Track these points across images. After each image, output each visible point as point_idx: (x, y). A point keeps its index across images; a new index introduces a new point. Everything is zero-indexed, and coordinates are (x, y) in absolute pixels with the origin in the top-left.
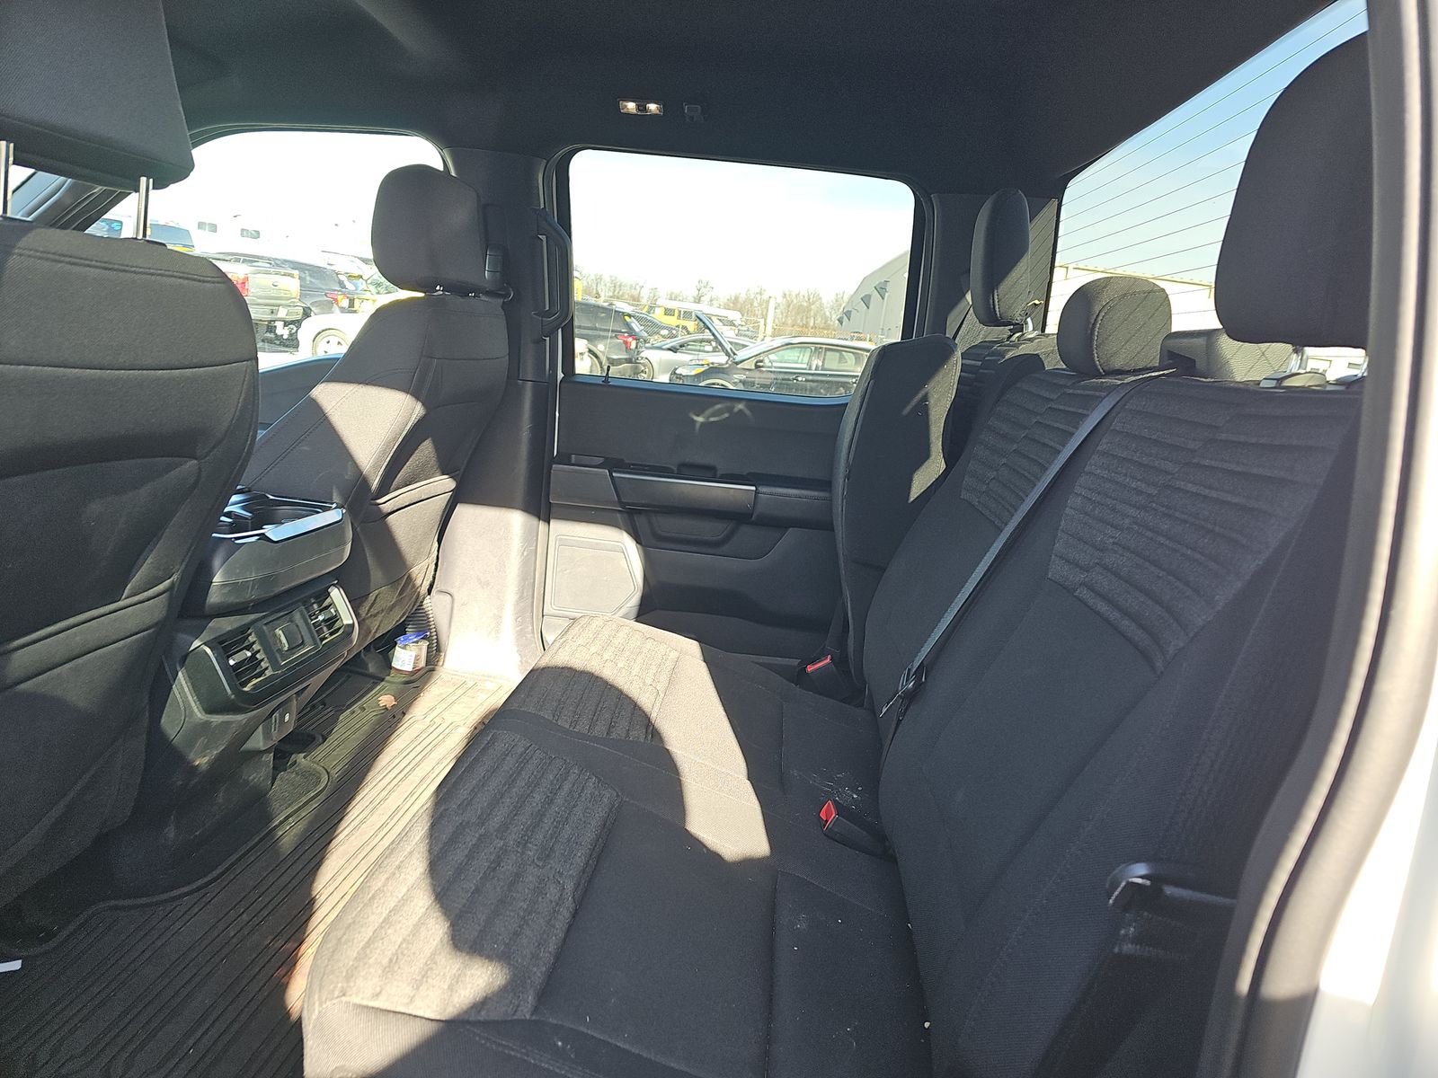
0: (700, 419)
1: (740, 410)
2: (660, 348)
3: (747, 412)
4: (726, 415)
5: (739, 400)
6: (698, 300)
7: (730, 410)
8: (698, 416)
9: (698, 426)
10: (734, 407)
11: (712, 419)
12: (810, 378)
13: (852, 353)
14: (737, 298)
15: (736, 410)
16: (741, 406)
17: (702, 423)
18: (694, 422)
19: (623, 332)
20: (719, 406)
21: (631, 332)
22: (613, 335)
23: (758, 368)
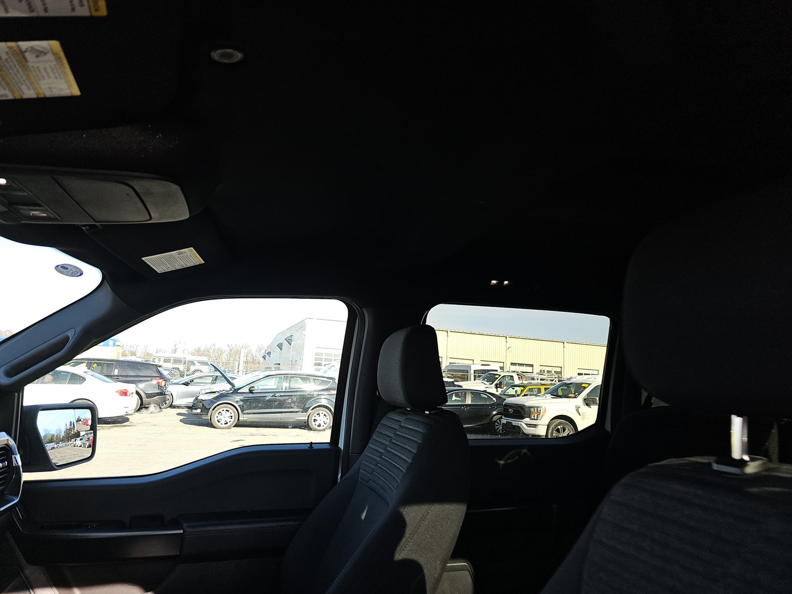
0: (502, 462)
1: (525, 453)
2: (177, 384)
3: (529, 453)
4: (517, 458)
5: (523, 447)
6: (175, 351)
8: (500, 460)
9: (501, 466)
10: (520, 451)
11: (509, 461)
12: (282, 394)
13: (299, 377)
14: (199, 349)
15: (522, 453)
16: (525, 451)
17: (503, 464)
18: (499, 464)
19: (156, 377)
20: (511, 453)
21: (161, 376)
22: (150, 379)
23: (251, 392)
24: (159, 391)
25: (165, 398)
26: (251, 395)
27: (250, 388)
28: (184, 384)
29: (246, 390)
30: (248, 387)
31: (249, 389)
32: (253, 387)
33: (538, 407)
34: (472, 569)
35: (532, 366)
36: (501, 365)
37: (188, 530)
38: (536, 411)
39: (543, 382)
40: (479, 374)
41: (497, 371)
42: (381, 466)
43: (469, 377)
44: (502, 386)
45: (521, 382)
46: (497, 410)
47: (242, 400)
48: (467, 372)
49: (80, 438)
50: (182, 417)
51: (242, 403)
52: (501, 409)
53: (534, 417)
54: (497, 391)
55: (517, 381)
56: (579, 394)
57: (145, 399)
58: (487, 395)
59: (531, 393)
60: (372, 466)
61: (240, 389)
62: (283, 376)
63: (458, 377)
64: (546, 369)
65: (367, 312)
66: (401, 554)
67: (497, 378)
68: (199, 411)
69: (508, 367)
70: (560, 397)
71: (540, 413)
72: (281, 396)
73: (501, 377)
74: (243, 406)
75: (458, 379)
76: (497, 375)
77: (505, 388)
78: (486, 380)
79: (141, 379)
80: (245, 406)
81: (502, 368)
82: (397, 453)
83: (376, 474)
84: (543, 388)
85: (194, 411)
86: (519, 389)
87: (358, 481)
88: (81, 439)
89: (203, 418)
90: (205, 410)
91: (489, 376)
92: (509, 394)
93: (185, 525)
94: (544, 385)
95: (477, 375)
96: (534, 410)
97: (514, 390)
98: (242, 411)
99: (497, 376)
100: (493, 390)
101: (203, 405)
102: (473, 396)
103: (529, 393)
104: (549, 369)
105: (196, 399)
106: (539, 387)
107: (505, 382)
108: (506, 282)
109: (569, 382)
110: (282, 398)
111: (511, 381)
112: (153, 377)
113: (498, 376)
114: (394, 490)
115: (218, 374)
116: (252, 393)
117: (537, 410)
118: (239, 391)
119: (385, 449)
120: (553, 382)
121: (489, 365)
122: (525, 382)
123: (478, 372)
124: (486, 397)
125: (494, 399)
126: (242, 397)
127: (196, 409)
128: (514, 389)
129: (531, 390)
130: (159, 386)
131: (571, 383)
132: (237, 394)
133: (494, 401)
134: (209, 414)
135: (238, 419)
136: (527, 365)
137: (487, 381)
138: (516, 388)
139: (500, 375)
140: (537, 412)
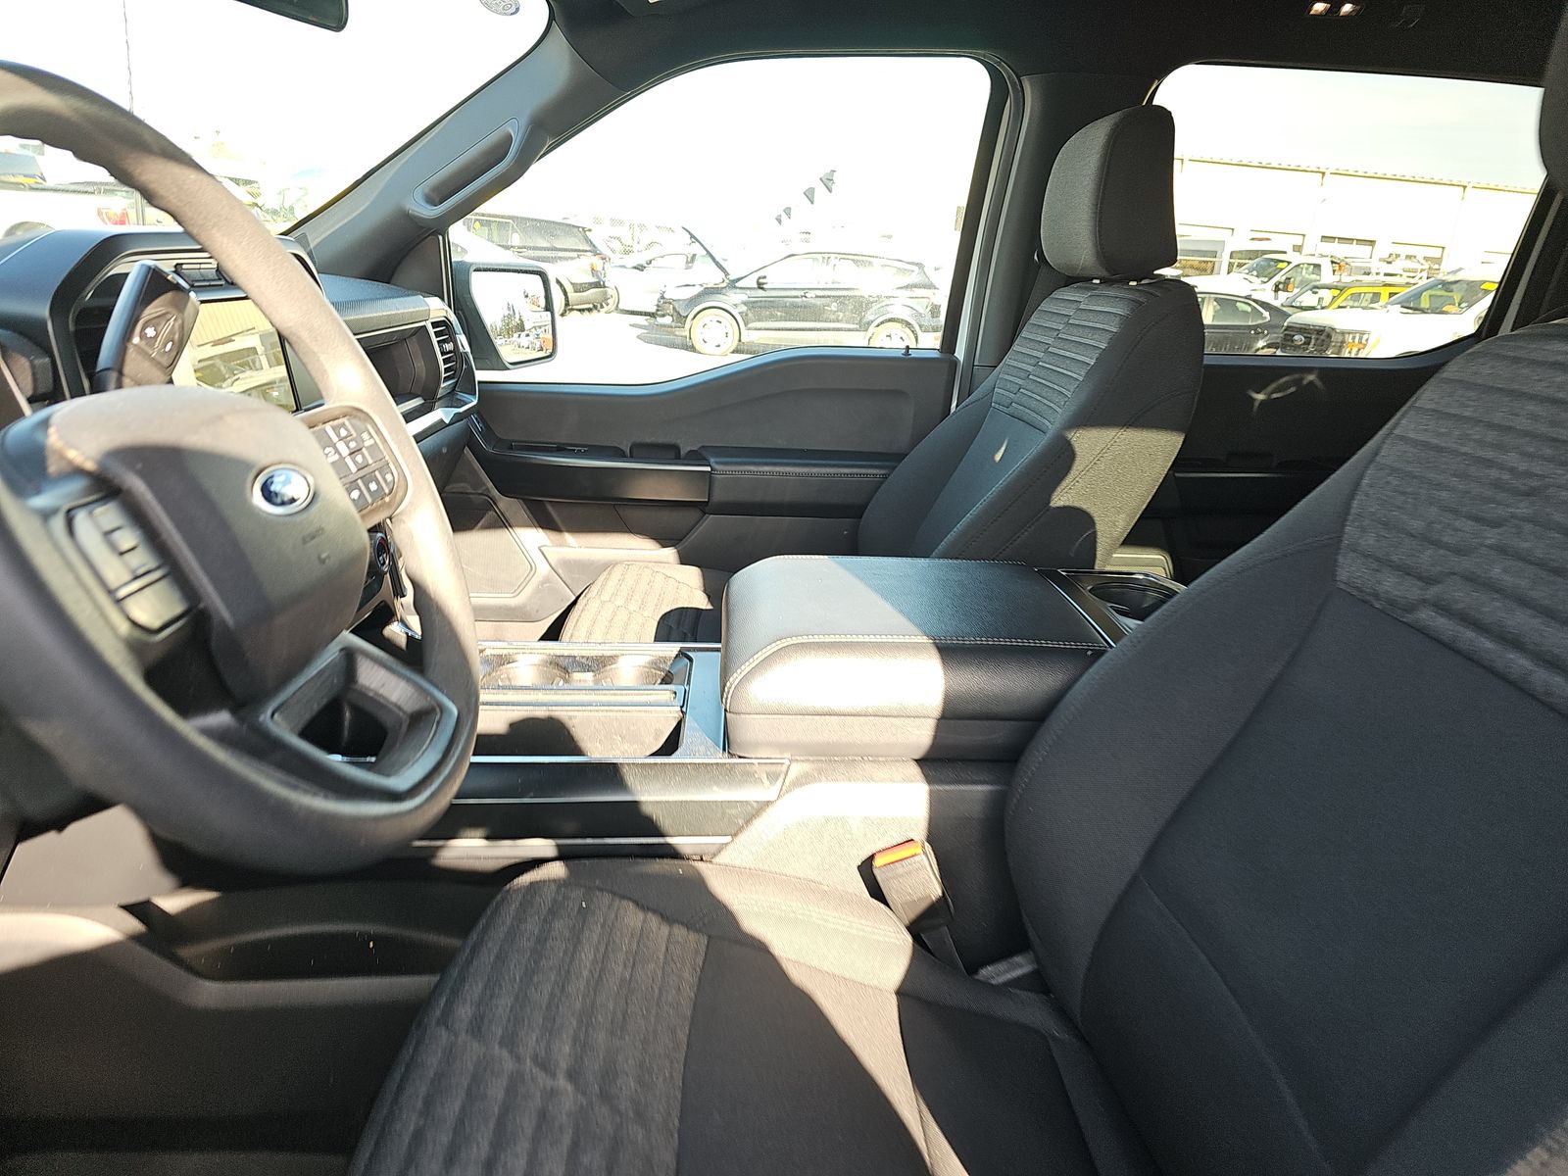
0: (1260, 397)
1: (1311, 383)
2: (624, 267)
3: (1319, 383)
4: (1293, 389)
5: (1310, 370)
7: (1298, 382)
8: (1258, 393)
9: (1256, 404)
10: (1302, 379)
11: (1275, 396)
12: (820, 293)
13: (851, 259)
15: (1305, 382)
16: (1311, 377)
17: (1262, 401)
18: (1254, 400)
19: (586, 251)
20: (1285, 379)
21: (595, 252)
22: (575, 254)
23: (760, 286)
24: (594, 280)
25: (606, 293)
26: (761, 293)
27: (760, 278)
28: (635, 268)
29: (751, 282)
30: (756, 276)
31: (758, 282)
32: (765, 277)
33: (1362, 333)
34: (1171, 567)
35: (1372, 243)
36: (1298, 241)
37: (717, 467)
38: (1357, 341)
39: (1389, 280)
40: (1241, 259)
41: (1285, 253)
42: (1035, 378)
43: (1216, 267)
44: (1290, 287)
45: (1336, 278)
46: (1267, 338)
47: (744, 303)
48: (1214, 254)
49: (526, 332)
50: (640, 331)
51: (744, 308)
52: (1277, 336)
53: (1350, 352)
54: (1276, 298)
55: (1327, 276)
56: (1469, 306)
57: (572, 295)
58: (1250, 305)
59: (1356, 304)
60: (1017, 380)
61: (739, 280)
62: (819, 256)
63: (1192, 267)
64: (1404, 251)
65: (1031, 84)
66: (1061, 499)
67: (1282, 269)
68: (667, 320)
69: (1312, 245)
70: (1423, 311)
71: (1365, 345)
72: (817, 297)
73: (1291, 266)
74: (747, 315)
75: (1190, 271)
76: (1283, 261)
77: (1296, 291)
78: (1255, 273)
79: (560, 254)
80: (750, 315)
81: (1298, 249)
82: (1068, 354)
83: (1026, 392)
84: (1385, 292)
85: (660, 320)
86: (1327, 294)
87: (991, 406)
88: (528, 335)
89: (677, 333)
90: (681, 319)
91: (1265, 264)
92: (1303, 305)
93: (712, 460)
94: (1390, 285)
95: (1236, 261)
96: (1354, 338)
97: (1317, 297)
98: (746, 325)
99: (1281, 265)
100: (1266, 293)
101: (674, 308)
102: (1219, 307)
103: (1351, 303)
104: (1411, 251)
105: (663, 297)
106: (1376, 290)
107: (1299, 279)
108: (1347, 8)
109: (1451, 278)
110: (819, 302)
111: (1314, 277)
112: (579, 251)
113: (1286, 264)
114: (1058, 409)
115: (696, 249)
116: (762, 289)
117: (1361, 338)
118: (737, 285)
119: (1046, 351)
120: (1412, 281)
121: (1268, 239)
122: (1346, 279)
123: (1240, 255)
124: (1249, 309)
125: (1266, 314)
126: (744, 298)
127: (663, 316)
128: (1316, 293)
129: (1356, 297)
130: (593, 271)
131: (1456, 282)
132: (735, 290)
133: (1265, 318)
134: (687, 326)
135: (740, 341)
136: (1360, 242)
137: (1257, 276)
138: (1322, 293)
139: (1289, 263)
140: (1360, 342)
